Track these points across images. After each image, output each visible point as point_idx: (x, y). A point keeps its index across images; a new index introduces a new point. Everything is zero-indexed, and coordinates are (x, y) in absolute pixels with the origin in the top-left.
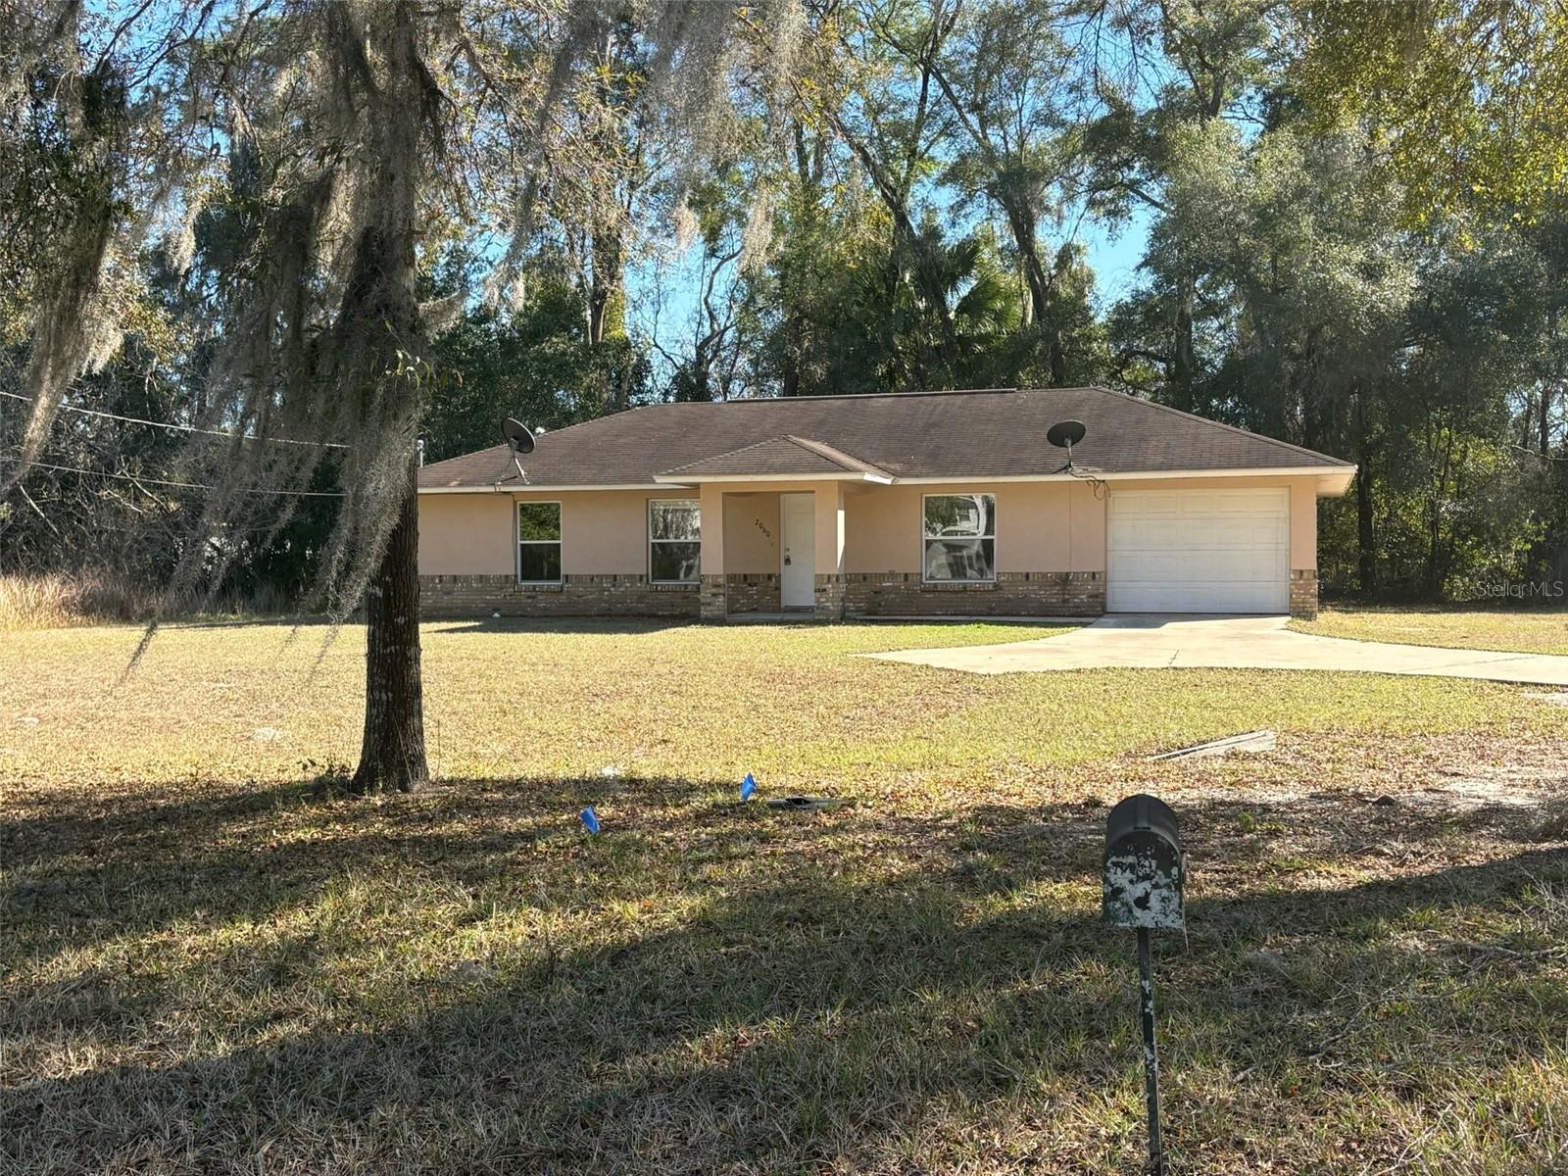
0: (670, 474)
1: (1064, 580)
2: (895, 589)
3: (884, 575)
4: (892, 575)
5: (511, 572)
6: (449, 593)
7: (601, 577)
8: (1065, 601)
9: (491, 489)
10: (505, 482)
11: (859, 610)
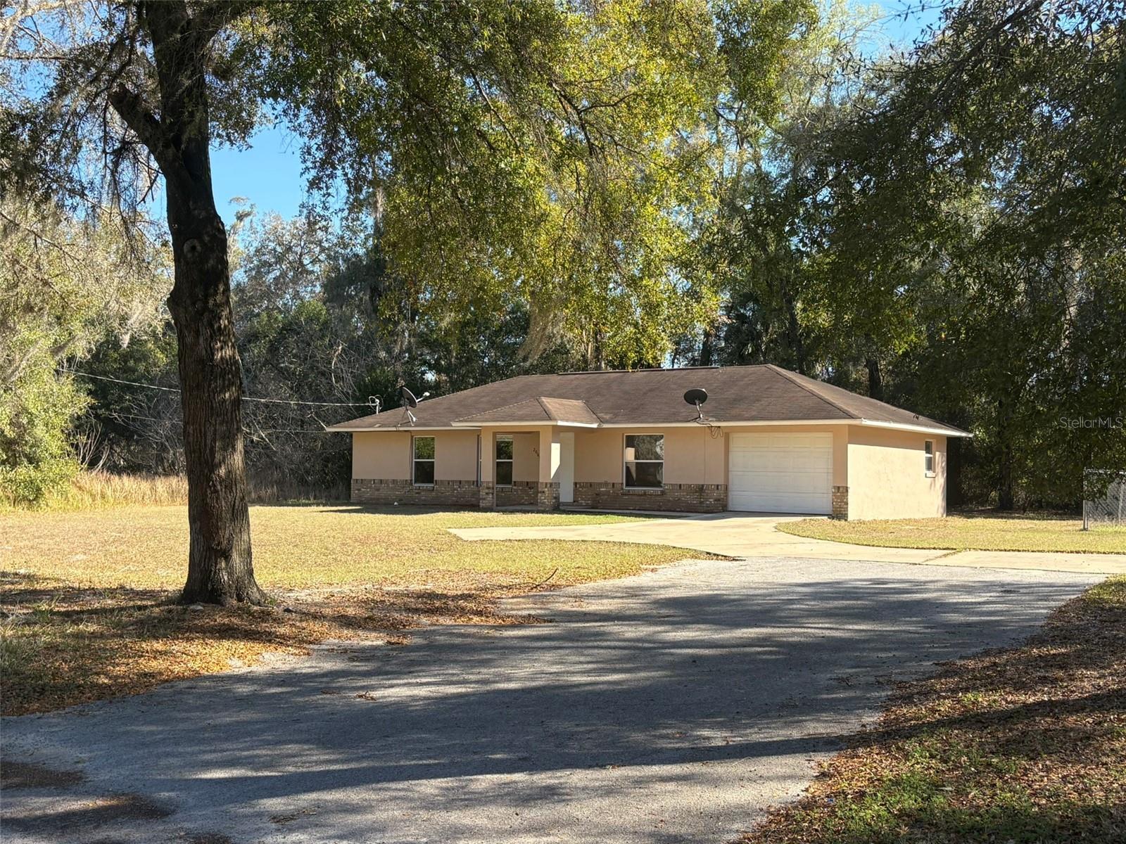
0: (460, 421)
1: (701, 489)
2: (607, 493)
3: (601, 484)
4: (606, 484)
5: (408, 478)
6: (378, 490)
7: (453, 481)
8: (701, 503)
9: (394, 429)
10: (402, 425)
11: (587, 505)
